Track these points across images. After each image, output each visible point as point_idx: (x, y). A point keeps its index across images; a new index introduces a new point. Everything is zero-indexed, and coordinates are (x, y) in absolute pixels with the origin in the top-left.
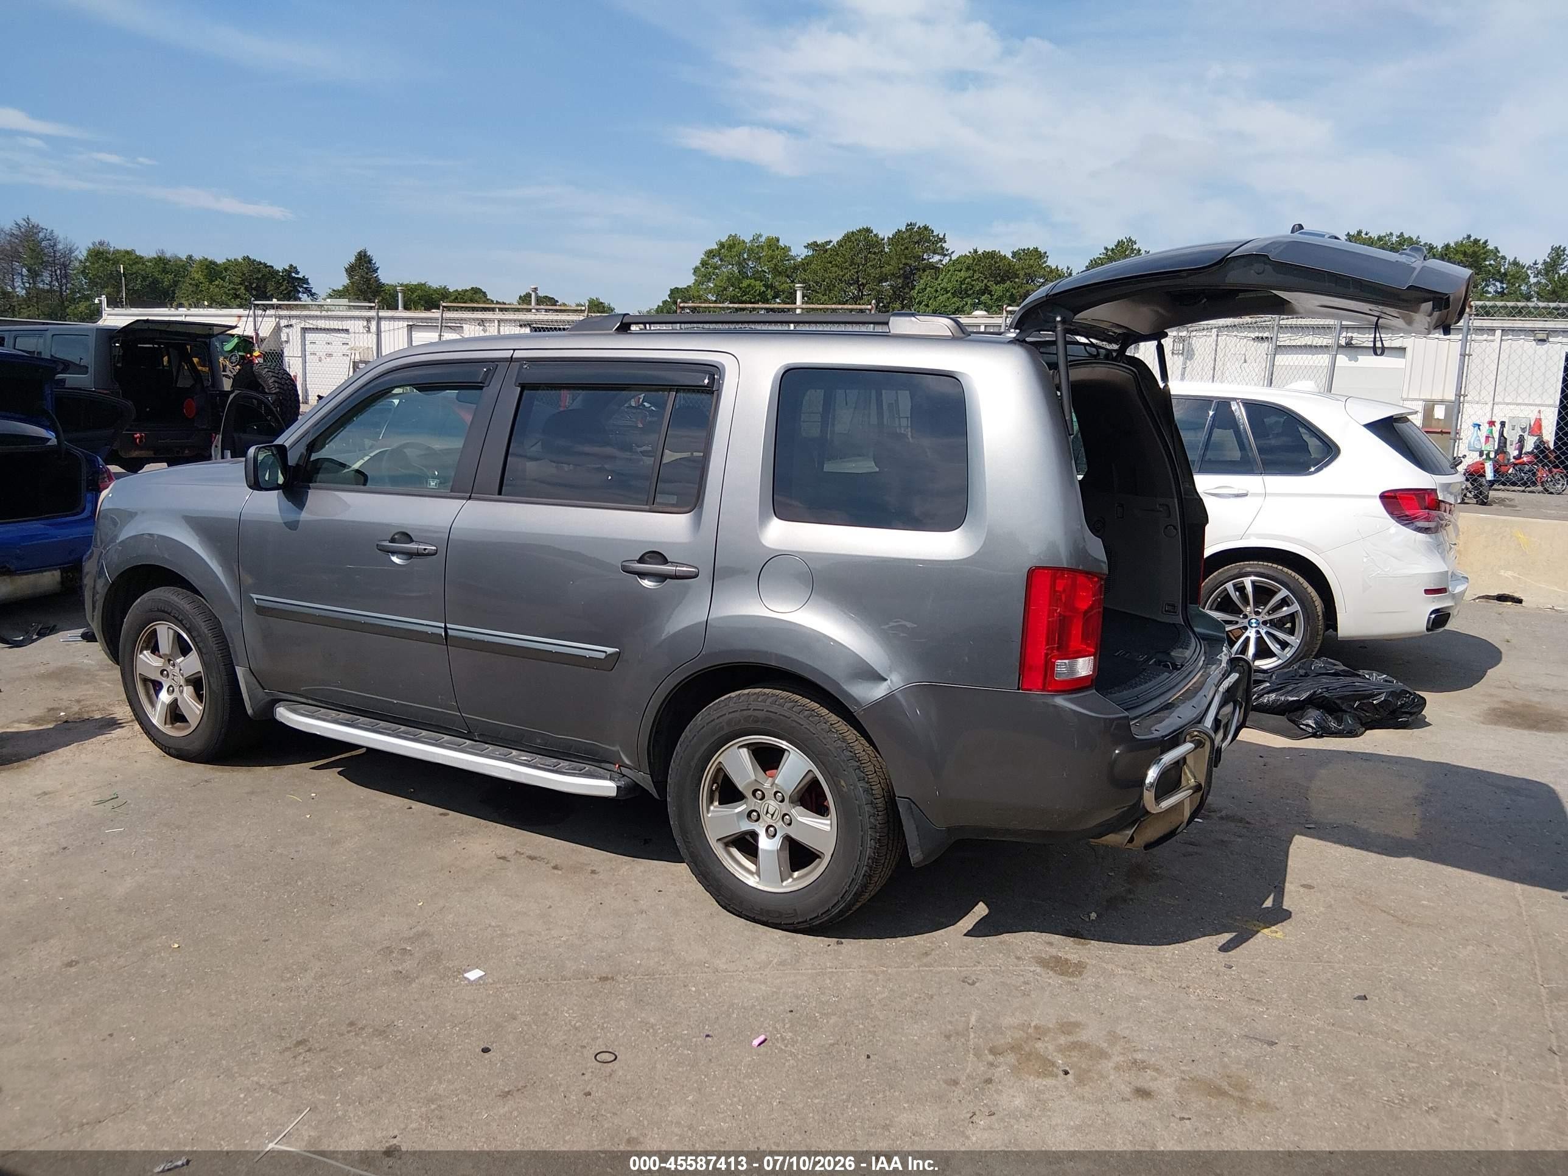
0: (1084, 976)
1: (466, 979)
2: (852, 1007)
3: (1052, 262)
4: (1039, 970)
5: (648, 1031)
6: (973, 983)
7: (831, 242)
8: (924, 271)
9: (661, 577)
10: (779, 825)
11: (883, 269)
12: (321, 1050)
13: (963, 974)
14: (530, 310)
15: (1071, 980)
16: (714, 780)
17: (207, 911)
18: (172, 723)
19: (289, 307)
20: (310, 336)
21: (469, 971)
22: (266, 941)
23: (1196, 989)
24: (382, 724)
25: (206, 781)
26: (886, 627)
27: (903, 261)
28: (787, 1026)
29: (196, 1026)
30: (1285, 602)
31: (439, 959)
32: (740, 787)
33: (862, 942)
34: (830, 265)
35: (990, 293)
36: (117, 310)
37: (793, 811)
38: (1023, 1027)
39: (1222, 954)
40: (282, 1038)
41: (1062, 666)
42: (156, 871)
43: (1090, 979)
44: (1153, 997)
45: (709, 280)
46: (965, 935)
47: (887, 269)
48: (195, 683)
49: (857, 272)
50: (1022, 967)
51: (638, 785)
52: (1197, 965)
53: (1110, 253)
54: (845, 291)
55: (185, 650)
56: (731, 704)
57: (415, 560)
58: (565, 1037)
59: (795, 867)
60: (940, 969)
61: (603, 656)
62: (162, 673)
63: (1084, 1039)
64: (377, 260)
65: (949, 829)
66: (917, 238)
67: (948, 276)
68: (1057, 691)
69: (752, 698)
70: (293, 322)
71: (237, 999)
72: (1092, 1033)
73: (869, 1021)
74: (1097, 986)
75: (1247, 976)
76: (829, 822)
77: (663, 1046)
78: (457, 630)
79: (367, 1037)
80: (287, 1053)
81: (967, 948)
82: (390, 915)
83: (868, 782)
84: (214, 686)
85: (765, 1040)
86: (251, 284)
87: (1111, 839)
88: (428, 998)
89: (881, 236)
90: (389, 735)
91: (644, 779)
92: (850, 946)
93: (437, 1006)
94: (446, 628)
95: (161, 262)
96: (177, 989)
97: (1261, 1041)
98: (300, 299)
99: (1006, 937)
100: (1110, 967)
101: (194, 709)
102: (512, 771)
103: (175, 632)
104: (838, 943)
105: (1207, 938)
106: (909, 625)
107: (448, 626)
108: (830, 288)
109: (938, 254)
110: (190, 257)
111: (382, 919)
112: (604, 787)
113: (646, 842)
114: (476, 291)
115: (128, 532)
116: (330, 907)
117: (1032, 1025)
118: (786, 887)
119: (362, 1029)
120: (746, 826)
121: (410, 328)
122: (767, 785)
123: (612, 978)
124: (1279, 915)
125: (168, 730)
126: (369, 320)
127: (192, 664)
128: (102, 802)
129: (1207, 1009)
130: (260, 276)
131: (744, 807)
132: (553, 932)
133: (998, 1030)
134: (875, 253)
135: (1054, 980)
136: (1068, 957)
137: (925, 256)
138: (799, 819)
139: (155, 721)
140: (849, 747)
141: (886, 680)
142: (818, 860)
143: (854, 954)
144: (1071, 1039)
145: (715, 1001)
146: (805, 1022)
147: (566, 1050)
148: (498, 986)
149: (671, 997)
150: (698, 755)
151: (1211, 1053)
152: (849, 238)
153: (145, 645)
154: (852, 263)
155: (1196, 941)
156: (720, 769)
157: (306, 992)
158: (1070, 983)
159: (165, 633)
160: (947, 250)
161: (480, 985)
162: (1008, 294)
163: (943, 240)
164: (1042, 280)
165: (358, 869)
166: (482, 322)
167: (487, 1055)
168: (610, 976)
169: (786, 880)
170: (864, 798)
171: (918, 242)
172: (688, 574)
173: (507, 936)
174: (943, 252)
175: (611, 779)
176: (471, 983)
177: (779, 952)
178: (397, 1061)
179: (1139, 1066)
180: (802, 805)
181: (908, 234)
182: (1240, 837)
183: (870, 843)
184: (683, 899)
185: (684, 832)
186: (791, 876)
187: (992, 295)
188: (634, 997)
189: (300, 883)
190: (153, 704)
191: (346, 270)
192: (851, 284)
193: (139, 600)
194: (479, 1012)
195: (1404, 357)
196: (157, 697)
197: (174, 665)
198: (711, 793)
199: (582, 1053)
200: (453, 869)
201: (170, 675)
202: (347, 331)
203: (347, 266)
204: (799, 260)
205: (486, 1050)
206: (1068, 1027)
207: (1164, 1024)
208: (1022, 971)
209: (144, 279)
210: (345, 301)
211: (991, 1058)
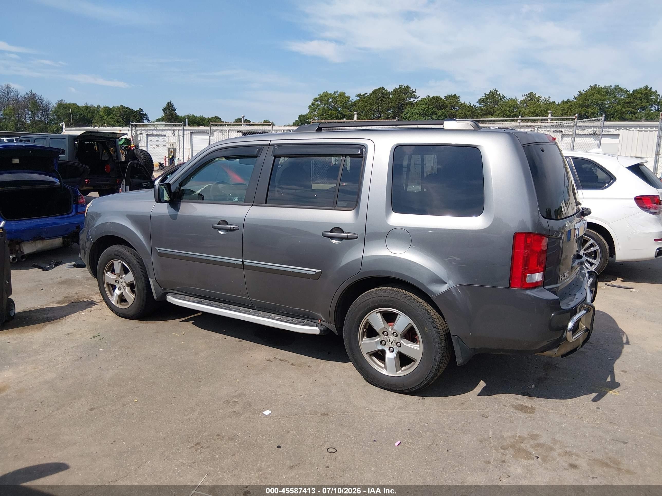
0: (535, 413)
1: (264, 414)
2: (435, 428)
3: (462, 100)
4: (515, 411)
5: (348, 438)
6: (487, 417)
7: (367, 94)
8: (407, 105)
9: (341, 239)
10: (395, 347)
11: (390, 105)
12: (207, 447)
13: (482, 413)
14: (241, 125)
15: (530, 415)
16: (365, 327)
17: (147, 385)
18: (121, 303)
19: (141, 126)
20: (149, 138)
21: (264, 411)
22: (174, 398)
23: (586, 418)
24: (213, 302)
25: (137, 328)
26: (446, 260)
27: (398, 101)
28: (409, 436)
29: (151, 437)
30: (592, 245)
31: (250, 405)
32: (377, 330)
33: (433, 398)
34: (367, 104)
35: (436, 114)
36: (69, 128)
37: (402, 341)
38: (514, 436)
39: (594, 403)
40: (189, 442)
41: (529, 276)
42: (122, 367)
43: (538, 415)
44: (568, 422)
45: (315, 111)
46: (478, 395)
47: (391, 105)
48: (131, 286)
49: (378, 106)
50: (507, 410)
51: (328, 329)
52: (584, 407)
53: (487, 96)
54: (373, 115)
55: (126, 271)
56: (373, 294)
57: (229, 232)
58: (312, 441)
59: (402, 365)
60: (470, 410)
61: (314, 273)
62: (116, 281)
63: (542, 442)
64: (175, 106)
65: (475, 349)
66: (404, 91)
67: (418, 107)
68: (527, 288)
69: (383, 291)
70: (143, 132)
71: (166, 424)
72: (545, 439)
73: (444, 434)
74: (542, 418)
75: (607, 412)
76: (419, 346)
77: (356, 445)
78: (248, 262)
79: (226, 441)
80: (193, 449)
81: (481, 401)
82: (226, 386)
83: (437, 329)
84: (140, 287)
85: (400, 443)
86: (124, 117)
87: (548, 353)
88: (249, 423)
89: (388, 91)
90: (217, 307)
91: (332, 327)
92: (430, 401)
93: (254, 427)
94: (243, 261)
95: (87, 108)
96: (139, 420)
97: (620, 442)
98: (144, 122)
99: (496, 396)
100: (546, 409)
101: (130, 297)
102: (273, 323)
103: (122, 264)
104: (423, 399)
105: (585, 395)
106: (457, 259)
107: (244, 260)
108: (367, 114)
109: (413, 98)
110: (99, 106)
111: (223, 387)
112: (314, 330)
113: (329, 353)
114: (217, 118)
115: (99, 222)
116: (200, 383)
117: (517, 436)
118: (399, 374)
119: (223, 437)
120: (380, 347)
121: (191, 134)
122: (390, 329)
123: (327, 414)
124: (615, 385)
125: (119, 306)
126: (174, 131)
127: (130, 277)
128: (94, 337)
129: (593, 427)
130: (127, 113)
131: (379, 339)
132: (297, 393)
133: (503, 438)
134: (386, 98)
135: (523, 415)
136: (526, 404)
137: (407, 99)
138: (405, 344)
139: (113, 302)
140: (428, 313)
141: (447, 283)
142: (413, 363)
143: (431, 404)
144: (536, 442)
145: (374, 425)
146: (416, 435)
147: (314, 447)
148: (278, 418)
149: (354, 423)
150: (358, 316)
151: (599, 447)
152: (375, 92)
153: (108, 270)
154: (376, 103)
155: (581, 397)
156: (367, 322)
157: (196, 421)
158: (530, 417)
159: (117, 265)
160: (417, 96)
161: (270, 417)
162: (443, 115)
163: (415, 92)
164: (458, 108)
165: (208, 365)
166: (221, 131)
167: (280, 449)
168: (326, 413)
169: (399, 371)
170: (436, 335)
171: (404, 93)
172: (353, 237)
173: (278, 395)
174: (415, 97)
175: (317, 326)
176: (266, 416)
177: (398, 403)
178: (241, 452)
179: (569, 454)
180: (405, 338)
181: (400, 90)
182: (589, 349)
183: (439, 356)
184: (350, 379)
185: (351, 349)
186: (401, 369)
187: (436, 115)
188: (338, 423)
189: (185, 372)
190: (112, 295)
191: (163, 110)
192: (376, 112)
193: (105, 250)
194: (272, 430)
195: (619, 138)
196: (114, 292)
197: (121, 278)
198: (363, 332)
199: (321, 448)
200: (249, 365)
201: (120, 282)
202: (165, 135)
203: (163, 108)
204: (353, 102)
205: (279, 447)
206: (534, 437)
207: (576, 435)
208: (507, 411)
209: (80, 115)
210: (164, 123)
211: (502, 451)
